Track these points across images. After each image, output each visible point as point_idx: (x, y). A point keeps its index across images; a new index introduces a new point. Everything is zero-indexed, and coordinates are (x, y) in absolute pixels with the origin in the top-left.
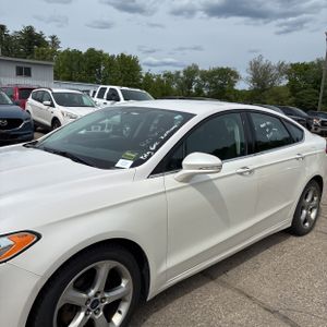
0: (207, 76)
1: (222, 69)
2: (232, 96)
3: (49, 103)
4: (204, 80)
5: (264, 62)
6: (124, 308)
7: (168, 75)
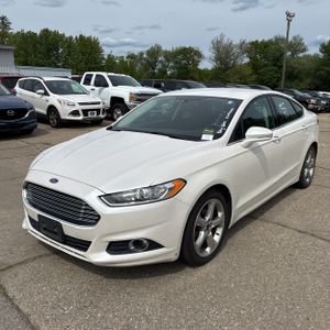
0: (170, 56)
1: (185, 49)
2: (197, 76)
3: (42, 91)
4: (168, 60)
5: (225, 41)
6: (219, 231)
7: (131, 56)
